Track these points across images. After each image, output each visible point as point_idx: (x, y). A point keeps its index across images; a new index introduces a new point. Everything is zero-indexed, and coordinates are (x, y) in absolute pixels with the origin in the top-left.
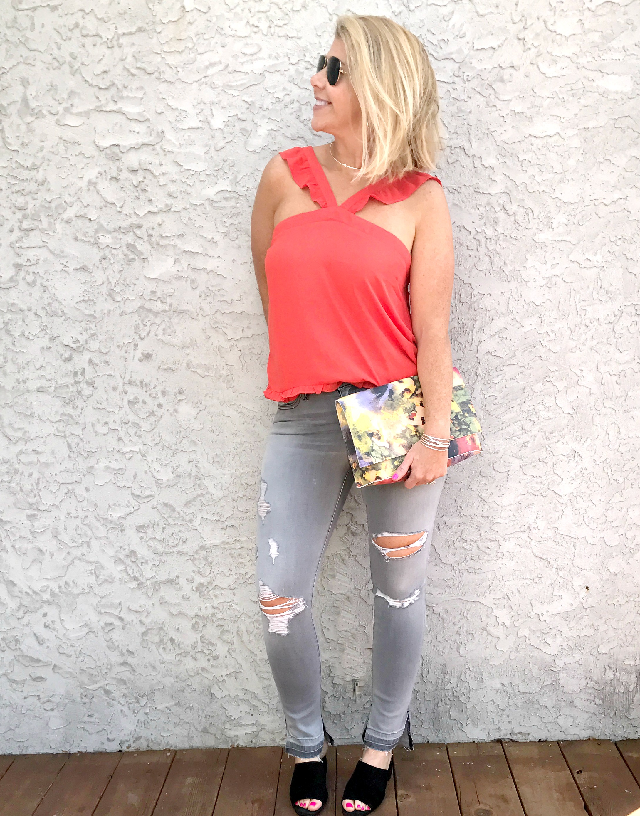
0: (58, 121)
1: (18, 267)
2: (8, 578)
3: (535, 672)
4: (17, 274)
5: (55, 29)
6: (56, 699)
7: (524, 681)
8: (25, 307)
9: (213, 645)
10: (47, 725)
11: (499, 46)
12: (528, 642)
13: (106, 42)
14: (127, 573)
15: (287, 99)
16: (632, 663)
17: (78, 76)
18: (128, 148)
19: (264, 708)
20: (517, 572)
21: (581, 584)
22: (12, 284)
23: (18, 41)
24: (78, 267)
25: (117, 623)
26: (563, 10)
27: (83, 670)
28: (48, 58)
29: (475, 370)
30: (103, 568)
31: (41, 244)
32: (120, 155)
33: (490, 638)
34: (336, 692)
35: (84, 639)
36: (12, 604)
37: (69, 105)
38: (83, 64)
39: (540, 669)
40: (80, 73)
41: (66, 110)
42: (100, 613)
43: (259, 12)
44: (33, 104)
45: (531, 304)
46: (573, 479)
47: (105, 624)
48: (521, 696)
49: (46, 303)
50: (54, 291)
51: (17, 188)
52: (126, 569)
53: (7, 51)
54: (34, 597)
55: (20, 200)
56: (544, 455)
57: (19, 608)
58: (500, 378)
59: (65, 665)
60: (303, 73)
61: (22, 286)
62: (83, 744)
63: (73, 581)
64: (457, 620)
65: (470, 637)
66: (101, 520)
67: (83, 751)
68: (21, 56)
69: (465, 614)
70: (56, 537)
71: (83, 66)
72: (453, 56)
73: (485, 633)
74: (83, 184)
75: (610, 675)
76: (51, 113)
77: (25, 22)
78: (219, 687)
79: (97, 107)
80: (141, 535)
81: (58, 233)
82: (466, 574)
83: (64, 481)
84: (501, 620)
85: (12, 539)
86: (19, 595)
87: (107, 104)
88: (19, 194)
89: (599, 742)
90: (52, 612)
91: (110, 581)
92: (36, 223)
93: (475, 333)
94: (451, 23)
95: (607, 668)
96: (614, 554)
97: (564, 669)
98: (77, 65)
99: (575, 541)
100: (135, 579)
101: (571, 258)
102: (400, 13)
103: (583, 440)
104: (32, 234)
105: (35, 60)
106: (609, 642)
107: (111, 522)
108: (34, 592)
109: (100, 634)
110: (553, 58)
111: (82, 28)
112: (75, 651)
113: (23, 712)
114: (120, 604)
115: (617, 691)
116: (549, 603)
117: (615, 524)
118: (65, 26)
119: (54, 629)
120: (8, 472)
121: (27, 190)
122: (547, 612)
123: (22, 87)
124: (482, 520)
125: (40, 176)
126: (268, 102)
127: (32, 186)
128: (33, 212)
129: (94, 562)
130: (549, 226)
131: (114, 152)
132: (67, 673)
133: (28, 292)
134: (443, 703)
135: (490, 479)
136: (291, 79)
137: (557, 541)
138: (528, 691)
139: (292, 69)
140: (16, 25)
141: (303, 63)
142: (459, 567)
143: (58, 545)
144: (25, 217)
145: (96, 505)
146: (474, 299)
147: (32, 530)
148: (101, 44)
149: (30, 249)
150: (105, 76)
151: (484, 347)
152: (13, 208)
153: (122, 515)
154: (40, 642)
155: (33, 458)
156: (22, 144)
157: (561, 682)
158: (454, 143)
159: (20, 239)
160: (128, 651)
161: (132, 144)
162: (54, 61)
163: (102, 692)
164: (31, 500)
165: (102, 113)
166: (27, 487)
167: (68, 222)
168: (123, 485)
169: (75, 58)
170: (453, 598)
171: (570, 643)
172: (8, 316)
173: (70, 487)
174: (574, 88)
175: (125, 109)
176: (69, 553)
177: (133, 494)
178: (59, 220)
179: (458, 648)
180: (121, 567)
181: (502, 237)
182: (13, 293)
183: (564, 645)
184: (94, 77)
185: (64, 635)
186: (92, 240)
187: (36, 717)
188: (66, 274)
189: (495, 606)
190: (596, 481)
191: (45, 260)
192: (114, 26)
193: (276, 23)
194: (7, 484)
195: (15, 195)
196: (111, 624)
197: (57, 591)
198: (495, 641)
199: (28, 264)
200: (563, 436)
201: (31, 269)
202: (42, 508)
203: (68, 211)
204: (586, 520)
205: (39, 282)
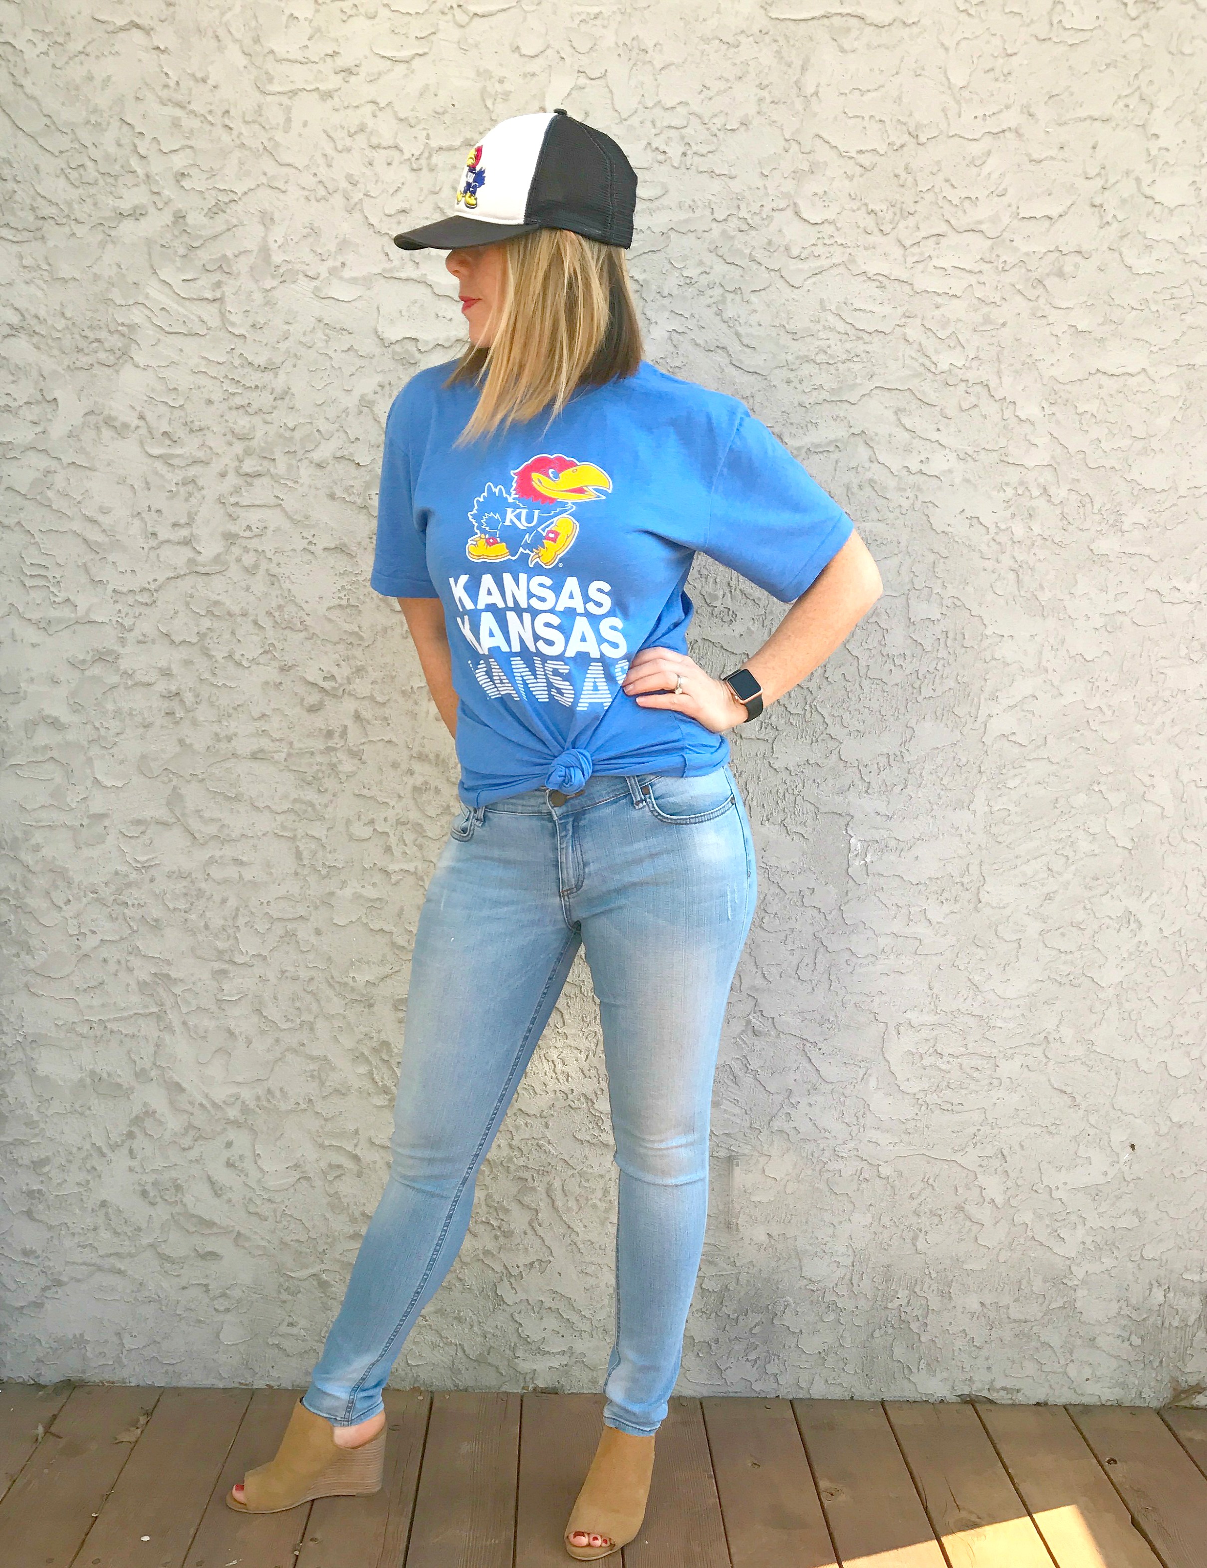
0: (316, 292)
1: (230, 538)
2: (171, 1077)
3: (1038, 1285)
4: (227, 551)
5: (325, 132)
6: (236, 1293)
7: (1016, 1300)
8: (236, 609)
9: (507, 1211)
10: (218, 1336)
11: (1061, 216)
12: (1030, 1233)
13: (409, 159)
14: (373, 1079)
15: (704, 280)
16: (1196, 1278)
17: (357, 215)
18: (432, 346)
19: (586, 1326)
20: (1022, 1114)
21: (1124, 1139)
22: (218, 568)
23: (261, 148)
24: (333, 546)
25: (348, 1164)
26: (1167, 163)
27: (286, 1244)
28: (307, 180)
29: (978, 764)
30: (333, 1069)
31: (273, 501)
32: (418, 356)
33: (968, 1223)
34: (706, 1304)
35: (292, 1190)
36: (174, 1123)
37: (338, 264)
38: (366, 195)
39: (1045, 1281)
40: (362, 211)
41: (332, 271)
42: (322, 1146)
43: (669, 127)
44: (277, 258)
45: (1079, 657)
46: (1124, 959)
47: (330, 1165)
48: (1011, 1325)
49: (274, 604)
50: (287, 585)
51: (238, 401)
52: (371, 1073)
53: (241, 163)
54: (213, 1112)
55: (242, 422)
56: (1080, 916)
57: (187, 1130)
58: (1017, 781)
59: (256, 1233)
60: (732, 238)
61: (234, 572)
62: (275, 1374)
63: (281, 1089)
64: (915, 1191)
65: (936, 1220)
66: (337, 986)
67: (274, 1384)
68: (265, 174)
69: (931, 1181)
70: (259, 1011)
71: (367, 199)
72: (983, 227)
73: (961, 1215)
74: (351, 402)
75: (1158, 1296)
76: (307, 276)
77: (274, 115)
78: (511, 1284)
79: (384, 270)
80: (401, 1015)
81: (302, 485)
82: (938, 1112)
83: (280, 915)
84: (989, 1194)
85: (184, 1010)
86: (189, 1108)
87: (403, 267)
88: (241, 411)
89: (1134, 1411)
90: (241, 1139)
91: (341, 1092)
92: (266, 463)
93: (982, 700)
94: (986, 169)
95: (1154, 1282)
96: (1181, 1091)
97: (1083, 1282)
98: (357, 196)
99: (1120, 1064)
100: (386, 1091)
101: (1150, 584)
102: (902, 146)
103: (1145, 894)
104: (257, 482)
105: (286, 182)
106: (1161, 1241)
107: (353, 989)
108: (214, 1104)
109: (318, 1183)
110: (1146, 241)
111: (371, 133)
112: (275, 1211)
113: (178, 1312)
114: (357, 1132)
115: (1167, 1324)
116: (1068, 1169)
117: (1186, 1040)
118: (342, 127)
119: (242, 1171)
120: (186, 894)
121: (255, 406)
122: (1065, 1183)
123: (262, 228)
124: (971, 1022)
125: (280, 382)
126: (671, 284)
127: (263, 400)
128: (263, 444)
129: (318, 1058)
130: (1117, 527)
131: (407, 351)
132: (258, 1247)
133: (243, 584)
134: (882, 1332)
135: (990, 951)
136: (712, 247)
137: (1091, 1063)
138: (1023, 1318)
139: (716, 229)
140: (260, 119)
141: (735, 220)
142: (927, 1099)
143: (262, 1025)
144: (248, 452)
145: (329, 958)
146: (986, 643)
147: (219, 997)
148: (401, 163)
149: (252, 509)
150: (402, 217)
151: (997, 726)
152: (229, 437)
153: (371, 978)
154: (217, 1190)
155: (232, 872)
156: (253, 325)
157: (1078, 1304)
158: (971, 376)
159: (237, 490)
160: (363, 1214)
161: (438, 339)
162: (320, 187)
163: (315, 1283)
164: (220, 945)
165: (393, 280)
166: (217, 922)
167: (319, 466)
168: (377, 928)
169: (354, 184)
170: (912, 1153)
171: (1098, 1239)
172: (206, 623)
173: (290, 926)
174: (1177, 295)
175: (430, 278)
176: (277, 1040)
177: (394, 944)
178: (306, 462)
179: (915, 1238)
180: (363, 1069)
181: (1039, 541)
182: (218, 583)
183: (1089, 1240)
184: (385, 218)
185: (259, 1181)
186: (359, 501)
187: (200, 1321)
188: (310, 557)
189: (980, 1169)
190: (1160, 965)
191: (277, 530)
192: (424, 133)
193: (695, 148)
194: (183, 914)
195: (234, 412)
196: (339, 1166)
197: (252, 1105)
198: (976, 1228)
199: (248, 534)
200: (1113, 886)
201: (254, 544)
202: (239, 959)
203: (322, 447)
204: (1140, 1031)
205: (264, 565)
